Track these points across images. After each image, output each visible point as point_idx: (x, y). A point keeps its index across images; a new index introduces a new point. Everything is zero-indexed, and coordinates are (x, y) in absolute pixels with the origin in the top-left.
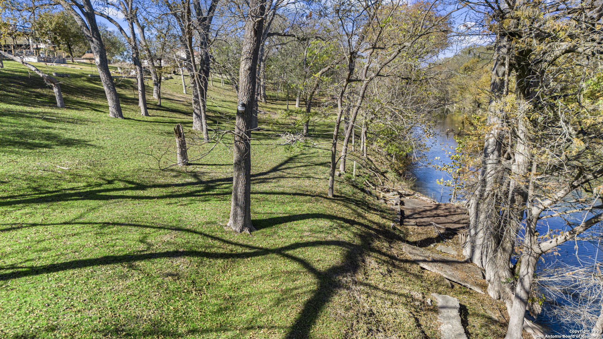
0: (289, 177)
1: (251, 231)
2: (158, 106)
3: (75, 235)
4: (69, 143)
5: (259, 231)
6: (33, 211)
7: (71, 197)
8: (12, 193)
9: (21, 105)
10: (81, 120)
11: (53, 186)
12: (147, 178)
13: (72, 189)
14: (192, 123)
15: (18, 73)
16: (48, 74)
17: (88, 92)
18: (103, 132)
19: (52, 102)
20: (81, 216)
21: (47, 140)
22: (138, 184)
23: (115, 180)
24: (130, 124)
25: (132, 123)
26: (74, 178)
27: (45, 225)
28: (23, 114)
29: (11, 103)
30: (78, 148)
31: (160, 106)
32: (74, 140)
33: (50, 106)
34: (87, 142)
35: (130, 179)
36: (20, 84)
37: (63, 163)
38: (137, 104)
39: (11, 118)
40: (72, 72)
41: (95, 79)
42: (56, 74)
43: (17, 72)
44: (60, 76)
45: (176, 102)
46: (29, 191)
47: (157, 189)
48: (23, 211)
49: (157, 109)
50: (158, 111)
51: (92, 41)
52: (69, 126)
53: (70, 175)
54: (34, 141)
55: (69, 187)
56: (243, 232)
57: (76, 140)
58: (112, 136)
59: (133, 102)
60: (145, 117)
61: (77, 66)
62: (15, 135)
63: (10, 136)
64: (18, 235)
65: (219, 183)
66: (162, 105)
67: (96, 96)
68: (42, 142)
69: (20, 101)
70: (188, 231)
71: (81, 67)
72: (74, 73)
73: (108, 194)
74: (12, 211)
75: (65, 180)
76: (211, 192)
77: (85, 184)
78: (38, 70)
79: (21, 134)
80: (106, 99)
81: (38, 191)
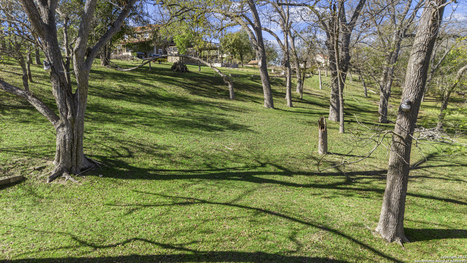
0: (435, 178)
1: (403, 242)
2: (300, 99)
3: (233, 219)
4: (235, 127)
5: (412, 244)
6: (204, 186)
7: (233, 176)
8: (192, 168)
9: (208, 97)
10: (244, 110)
11: (221, 164)
12: (293, 164)
13: (234, 169)
14: (328, 114)
15: (208, 75)
16: (226, 75)
17: (250, 88)
18: (259, 120)
19: (226, 96)
20: (239, 198)
21: (221, 124)
22: (285, 169)
23: (267, 163)
24: (278, 114)
25: (280, 112)
26: (236, 158)
27: (211, 203)
28: (208, 103)
29: (201, 96)
30: (241, 132)
31: (302, 99)
32: (239, 125)
33: (225, 98)
34: (247, 127)
35: (279, 163)
36: (209, 82)
37: (230, 144)
38: (285, 97)
39: (201, 106)
40: (241, 74)
41: (256, 78)
42: (232, 75)
43: (208, 73)
44: (234, 77)
45: (314, 96)
46: (204, 167)
47: (302, 176)
48: (197, 186)
49: (299, 102)
50: (300, 103)
51: (258, 49)
52: (236, 114)
53: (234, 155)
54: (212, 125)
55: (232, 167)
56: (394, 242)
57: (240, 125)
58: (265, 123)
59: (281, 96)
60: (290, 108)
61: (245, 69)
62: (200, 120)
63: (198, 120)
64: (191, 211)
65: (358, 176)
66: (303, 98)
67: (256, 91)
68: (217, 126)
69: (207, 94)
70: (336, 232)
71: (248, 70)
72: (243, 74)
73: (261, 176)
74: (190, 184)
75: (229, 159)
76: (352, 186)
77: (244, 165)
78: (220, 72)
79: (205, 119)
80: (263, 93)
81: (210, 167)
